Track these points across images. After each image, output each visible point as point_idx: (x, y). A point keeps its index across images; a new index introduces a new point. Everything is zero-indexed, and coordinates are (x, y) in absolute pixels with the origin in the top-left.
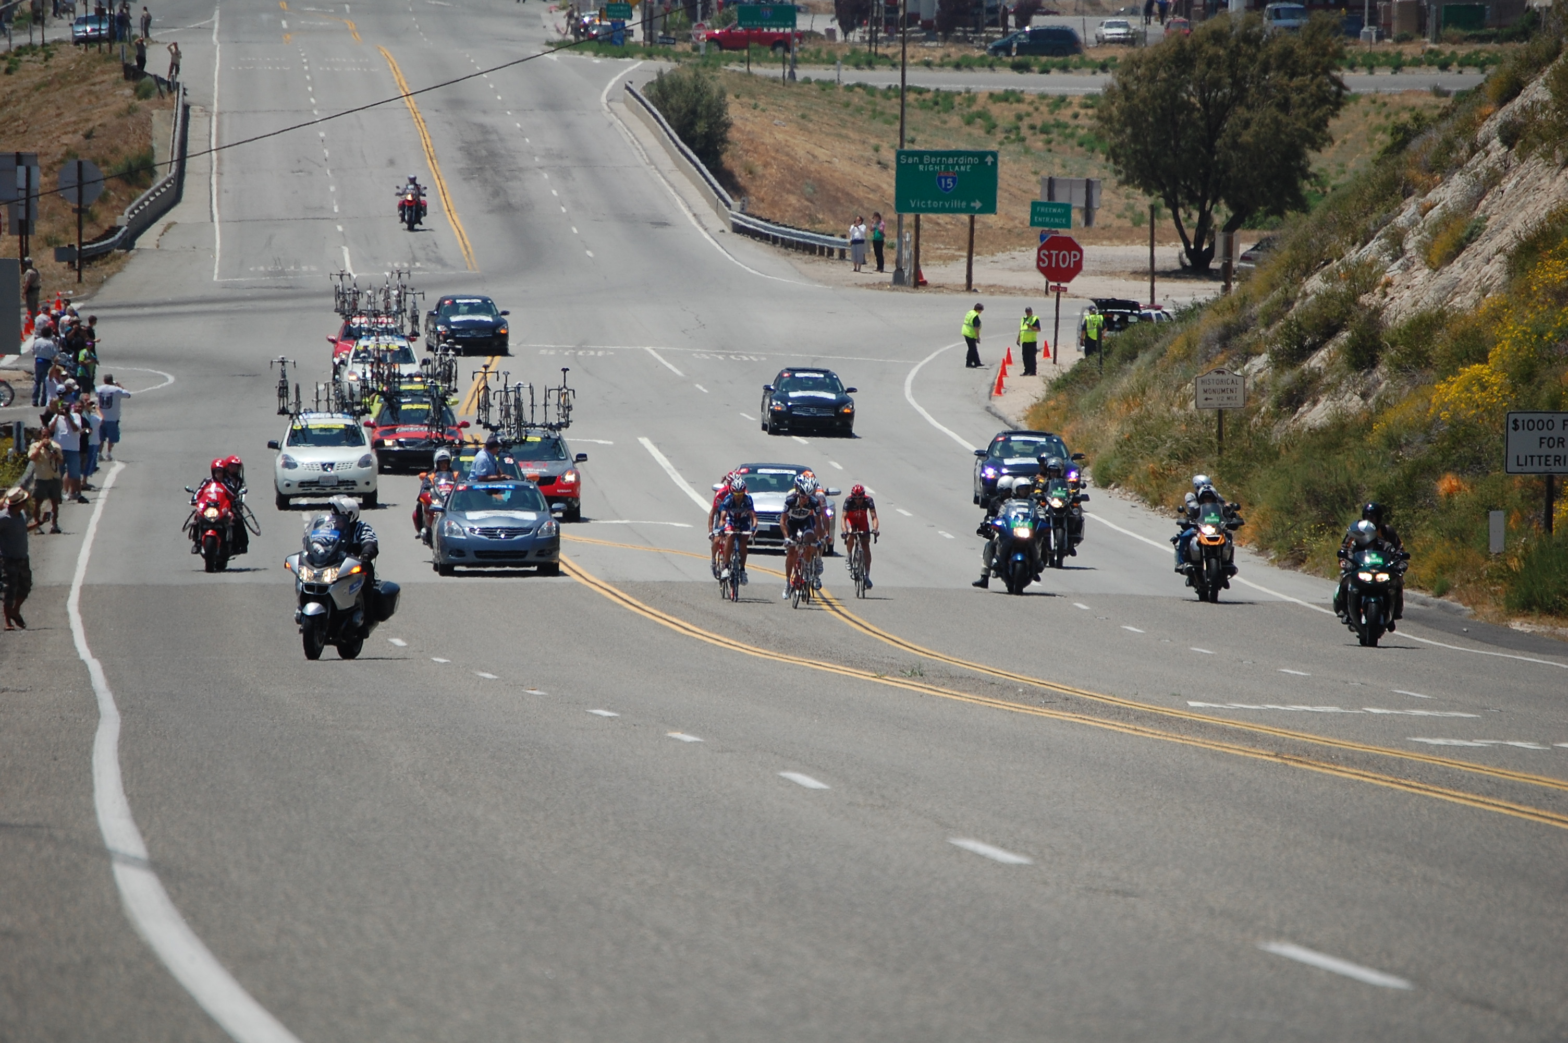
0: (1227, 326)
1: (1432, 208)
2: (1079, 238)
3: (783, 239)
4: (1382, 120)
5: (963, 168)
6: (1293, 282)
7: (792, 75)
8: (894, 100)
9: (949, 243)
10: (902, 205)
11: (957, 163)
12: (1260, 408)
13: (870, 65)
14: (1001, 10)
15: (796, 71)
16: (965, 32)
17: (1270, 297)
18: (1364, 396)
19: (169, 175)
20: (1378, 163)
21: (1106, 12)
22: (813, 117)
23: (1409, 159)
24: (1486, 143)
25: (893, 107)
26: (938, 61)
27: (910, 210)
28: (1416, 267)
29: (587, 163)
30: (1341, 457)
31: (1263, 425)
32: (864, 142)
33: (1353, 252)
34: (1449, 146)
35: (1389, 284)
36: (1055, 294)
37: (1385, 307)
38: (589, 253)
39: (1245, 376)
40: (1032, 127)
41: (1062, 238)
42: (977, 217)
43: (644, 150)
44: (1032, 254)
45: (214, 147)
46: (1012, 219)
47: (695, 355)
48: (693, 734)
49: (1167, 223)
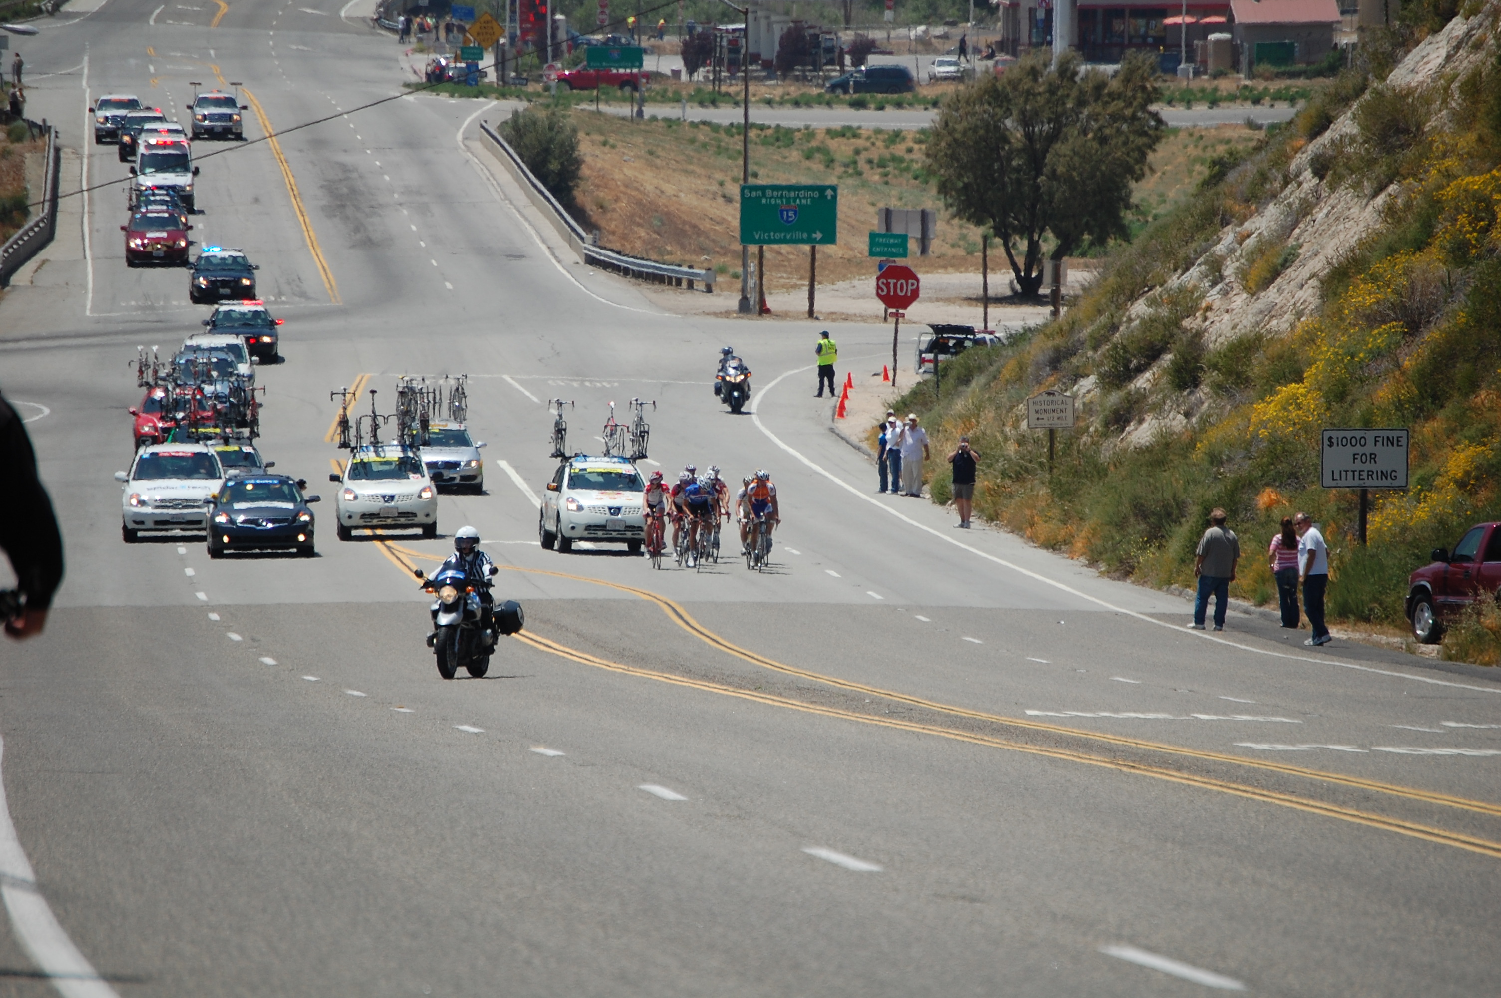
0: (1057, 350)
1: (1249, 236)
2: (916, 266)
3: (633, 271)
4: (1199, 152)
5: (804, 201)
6: (1118, 308)
7: (640, 113)
8: (736, 137)
9: (791, 273)
10: (746, 237)
11: (799, 196)
12: (1088, 427)
13: (714, 103)
14: (837, 51)
15: (644, 109)
16: (804, 71)
17: (1098, 322)
18: (1187, 415)
19: (42, 215)
20: (1195, 195)
21: (936, 52)
22: (660, 152)
23: (1226, 189)
24: (1298, 175)
25: (736, 143)
26: (778, 99)
27: (755, 242)
28: (1234, 293)
29: (445, 198)
30: (1166, 474)
31: (1093, 443)
32: (709, 177)
33: (1175, 278)
34: (1264, 177)
35: (1209, 308)
36: (894, 320)
37: (1205, 330)
38: (449, 286)
39: (1074, 397)
40: (870, 162)
41: (899, 267)
42: (818, 247)
43: (498, 184)
44: (869, 284)
45: (85, 187)
46: (852, 249)
47: (550, 382)
48: (556, 748)
49: (998, 251)
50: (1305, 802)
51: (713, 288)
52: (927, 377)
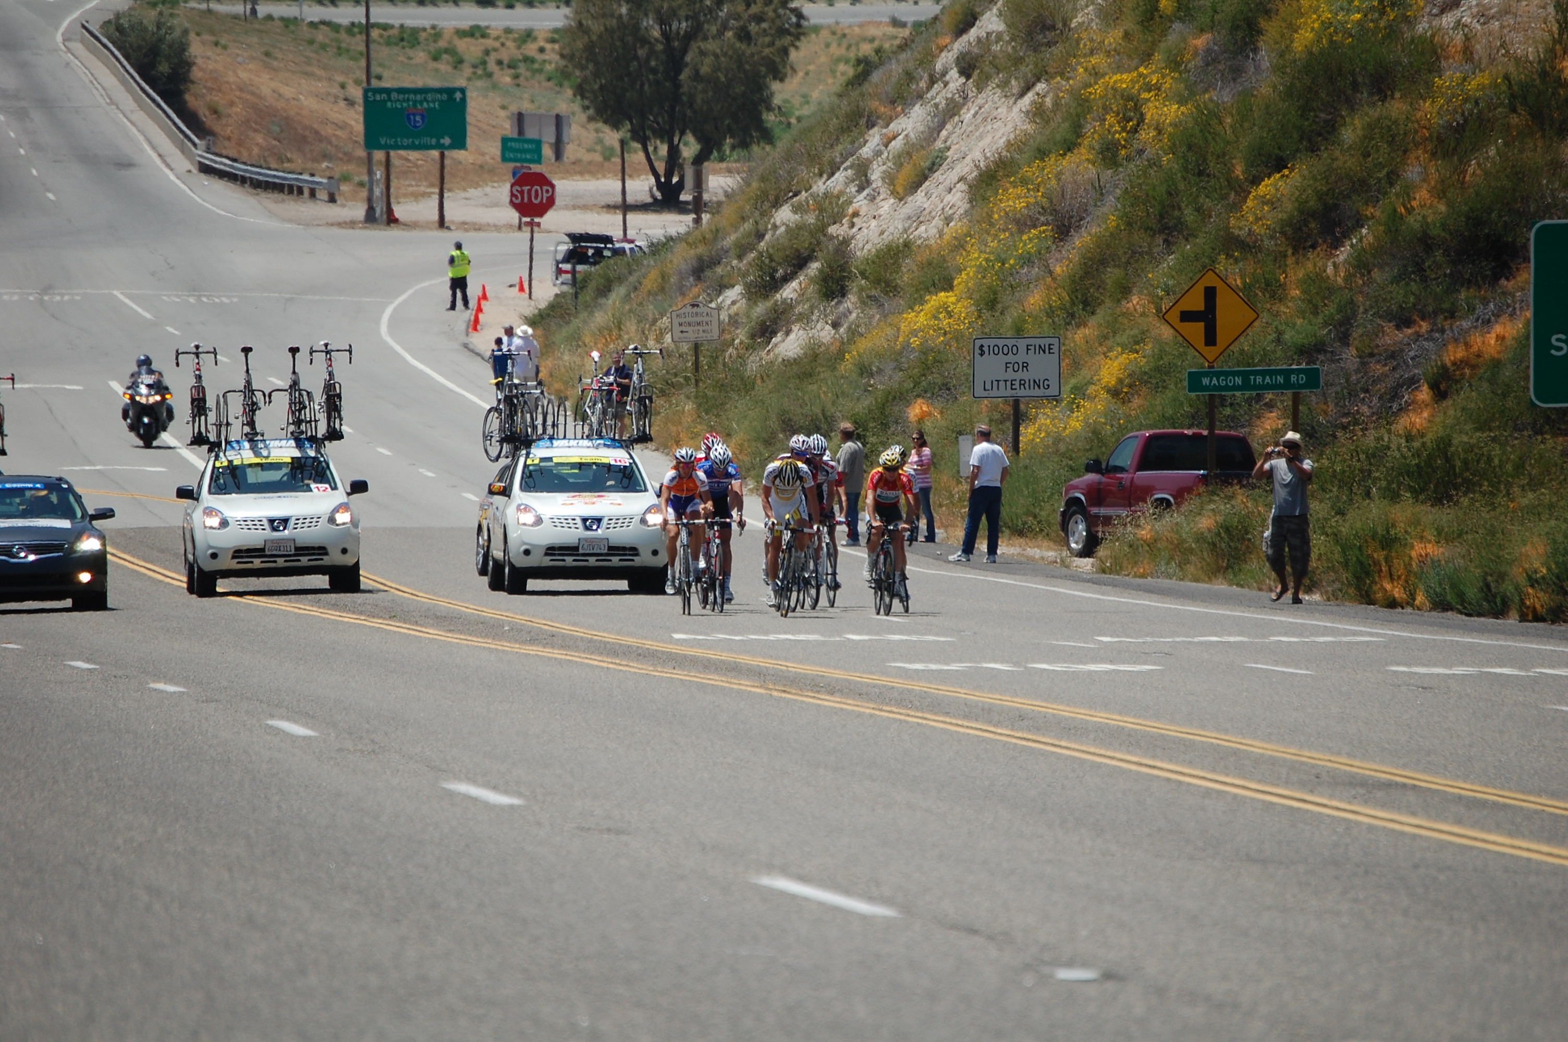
0: (700, 259)
1: (894, 138)
2: (550, 172)
3: (251, 179)
4: (842, 51)
5: (432, 105)
6: (763, 214)
7: (254, 12)
8: (359, 36)
9: (420, 180)
10: (372, 140)
11: (425, 99)
12: (734, 340)
13: (333, 2)
15: (257, 7)
17: (742, 229)
18: (835, 325)
20: (840, 96)
22: (277, 55)
23: (871, 90)
24: (944, 74)
25: (357, 44)
27: (379, 147)
28: (882, 197)
29: (46, 104)
30: (815, 387)
31: (739, 356)
32: (330, 79)
33: (820, 183)
34: (910, 77)
35: (856, 214)
36: (529, 229)
37: (853, 237)
38: (51, 196)
39: (719, 308)
40: (500, 63)
41: (534, 173)
42: (446, 153)
43: (104, 89)
44: (503, 191)
46: (483, 154)
47: (165, 298)
48: (177, 684)
49: (637, 157)
50: (960, 722)
51: (337, 197)
52: (565, 288)
